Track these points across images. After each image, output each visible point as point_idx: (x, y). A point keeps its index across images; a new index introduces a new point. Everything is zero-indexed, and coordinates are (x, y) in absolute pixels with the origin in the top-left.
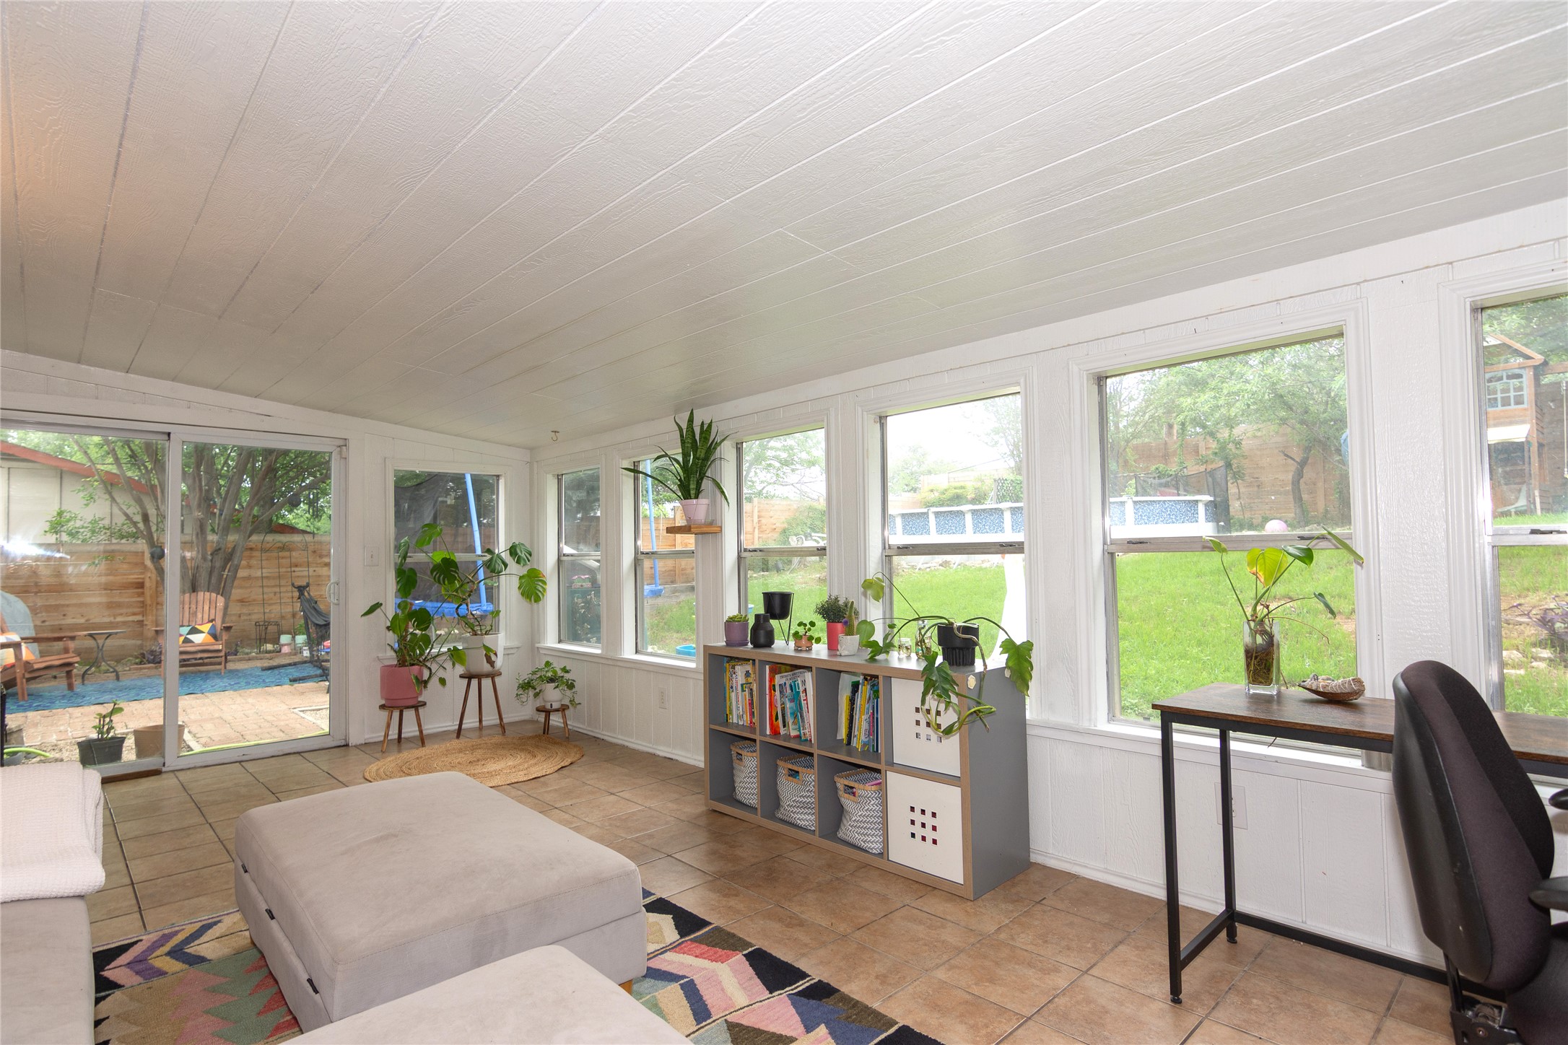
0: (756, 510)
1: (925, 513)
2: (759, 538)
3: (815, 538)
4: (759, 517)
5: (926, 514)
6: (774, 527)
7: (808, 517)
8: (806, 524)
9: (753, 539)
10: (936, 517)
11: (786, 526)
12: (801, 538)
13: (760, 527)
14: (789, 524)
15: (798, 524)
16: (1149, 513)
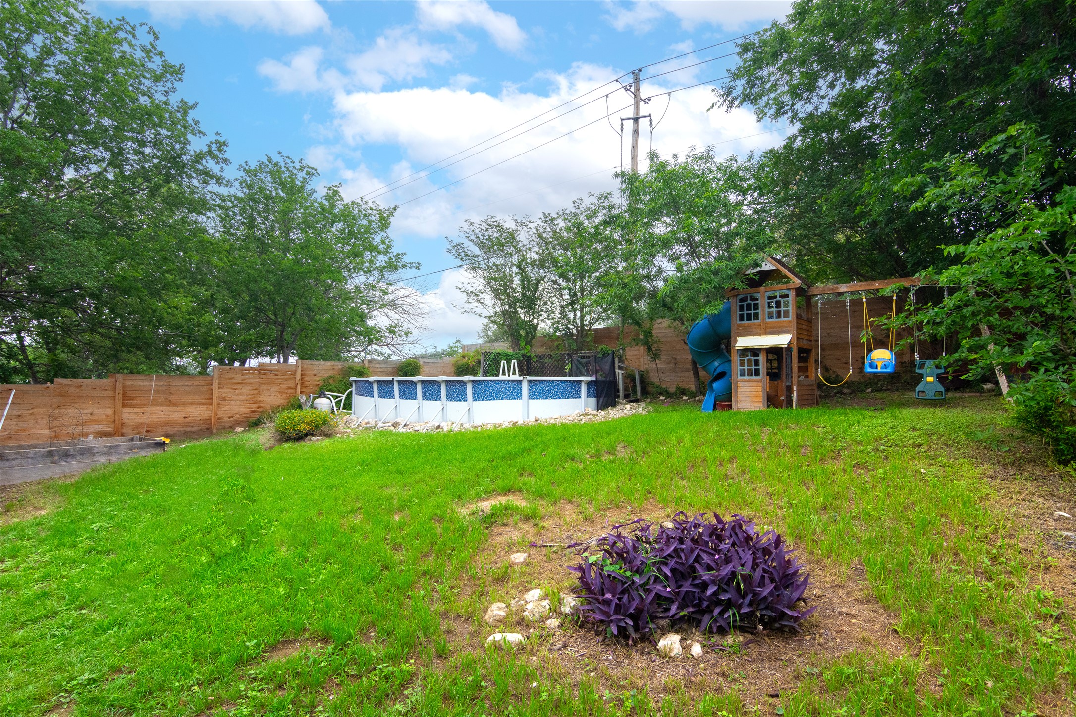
0: (300, 369)
4: (302, 375)
9: (295, 393)
13: (302, 384)
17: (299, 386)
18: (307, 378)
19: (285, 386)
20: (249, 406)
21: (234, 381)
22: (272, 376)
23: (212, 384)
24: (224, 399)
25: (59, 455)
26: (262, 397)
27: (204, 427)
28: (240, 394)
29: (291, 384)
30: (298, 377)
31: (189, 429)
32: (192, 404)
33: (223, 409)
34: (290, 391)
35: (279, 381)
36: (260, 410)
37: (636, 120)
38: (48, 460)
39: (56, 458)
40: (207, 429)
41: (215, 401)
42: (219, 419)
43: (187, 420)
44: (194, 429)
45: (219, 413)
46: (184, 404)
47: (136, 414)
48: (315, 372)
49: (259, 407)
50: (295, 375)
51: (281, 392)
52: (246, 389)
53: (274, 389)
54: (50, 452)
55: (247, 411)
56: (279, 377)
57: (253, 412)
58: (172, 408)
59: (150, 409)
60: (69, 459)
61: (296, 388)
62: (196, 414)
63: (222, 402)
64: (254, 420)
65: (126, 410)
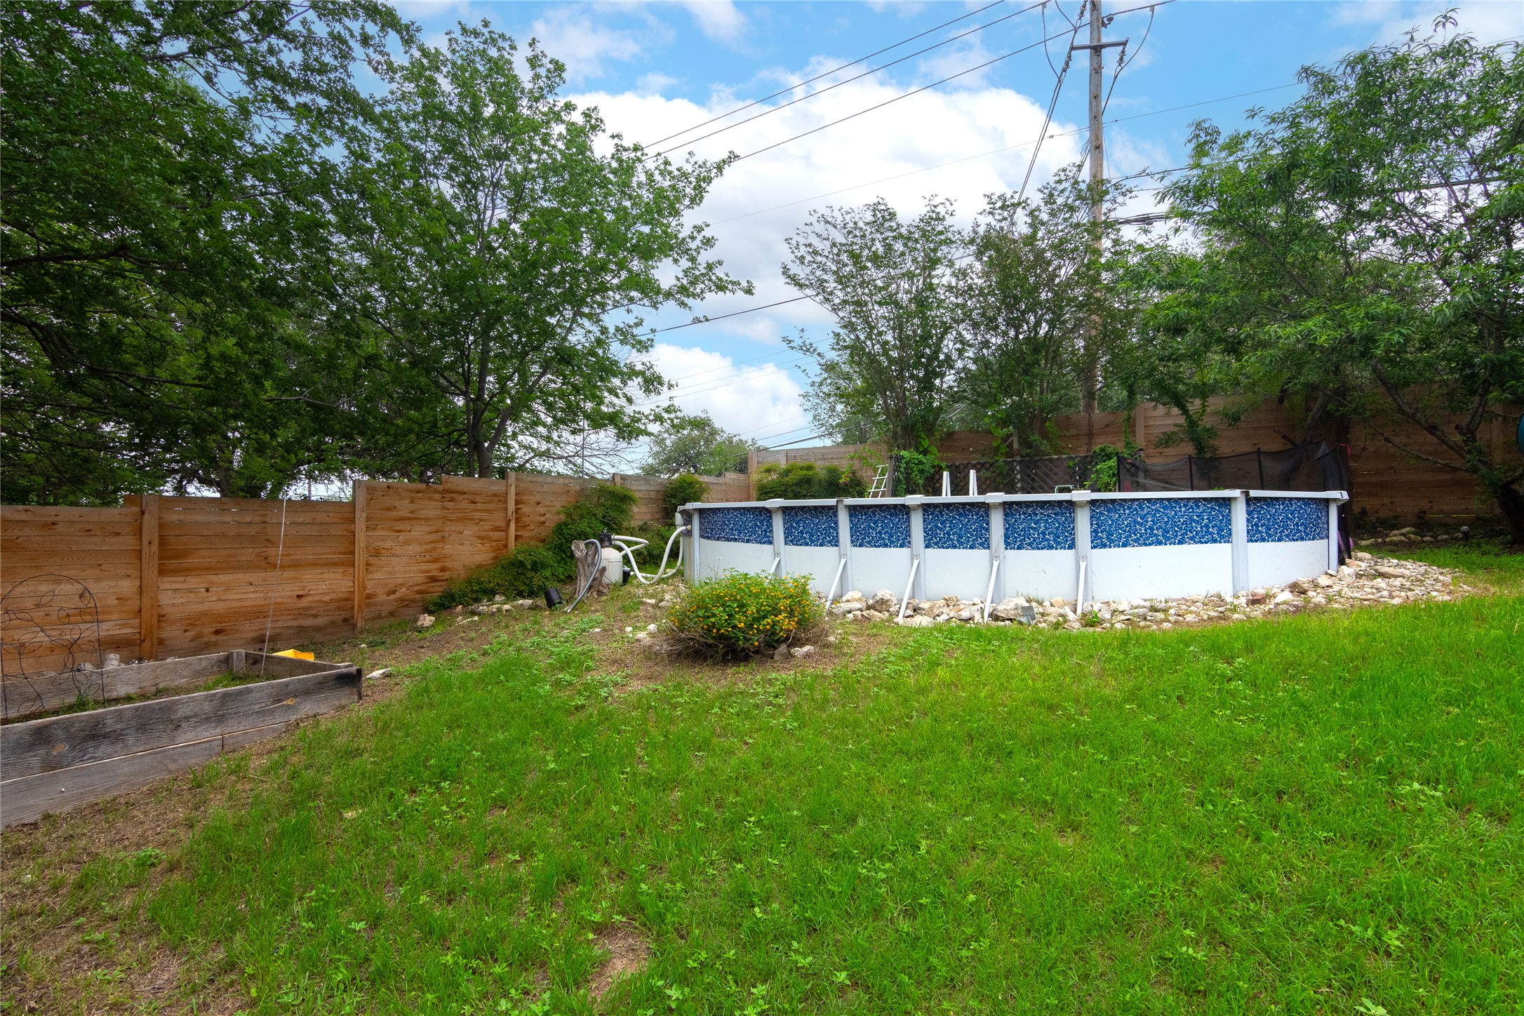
0: (513, 490)
1: (830, 508)
2: (517, 537)
3: (618, 543)
4: (517, 503)
5: (833, 510)
6: (543, 519)
7: (599, 505)
8: (595, 515)
9: (507, 539)
10: (851, 516)
11: (563, 517)
12: (593, 543)
13: (517, 520)
14: (569, 515)
15: (582, 517)
16: (1221, 521)
17: (512, 525)
18: (525, 509)
19: (488, 526)
20: (424, 567)
21: (395, 514)
22: (465, 504)
23: (353, 521)
24: (377, 553)
25: (70, 738)
26: (449, 549)
27: (338, 616)
28: (407, 543)
29: (498, 519)
30: (511, 506)
31: (308, 622)
32: (313, 565)
33: (375, 576)
34: (497, 535)
35: (478, 515)
36: (446, 575)
37: (1097, 49)
38: (34, 760)
39: (62, 748)
40: (345, 620)
41: (360, 557)
42: (369, 597)
43: (304, 602)
44: (319, 621)
45: (369, 585)
46: (296, 565)
47: (191, 591)
48: (538, 498)
49: (443, 570)
50: (506, 502)
51: (480, 538)
52: (419, 531)
53: (469, 531)
54: (39, 731)
55: (421, 578)
56: (479, 506)
57: (433, 579)
58: (273, 576)
59: (223, 578)
60: (104, 748)
61: (506, 530)
62: (323, 587)
63: (373, 561)
64: (435, 597)
65: (168, 583)
